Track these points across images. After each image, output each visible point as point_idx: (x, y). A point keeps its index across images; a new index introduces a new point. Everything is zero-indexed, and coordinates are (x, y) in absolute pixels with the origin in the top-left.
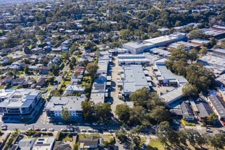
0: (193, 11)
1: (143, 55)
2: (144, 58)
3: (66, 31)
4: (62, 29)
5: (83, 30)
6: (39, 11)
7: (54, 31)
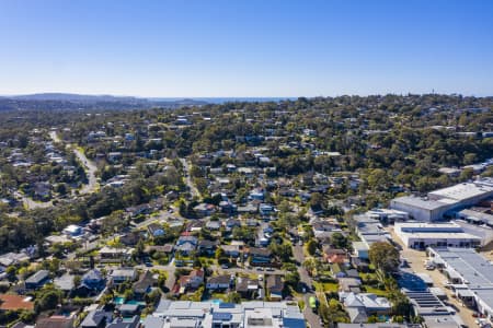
0: (484, 134)
1: (454, 224)
2: (460, 231)
3: (240, 170)
4: (231, 166)
5: (274, 169)
6: (166, 129)
7: (215, 169)
